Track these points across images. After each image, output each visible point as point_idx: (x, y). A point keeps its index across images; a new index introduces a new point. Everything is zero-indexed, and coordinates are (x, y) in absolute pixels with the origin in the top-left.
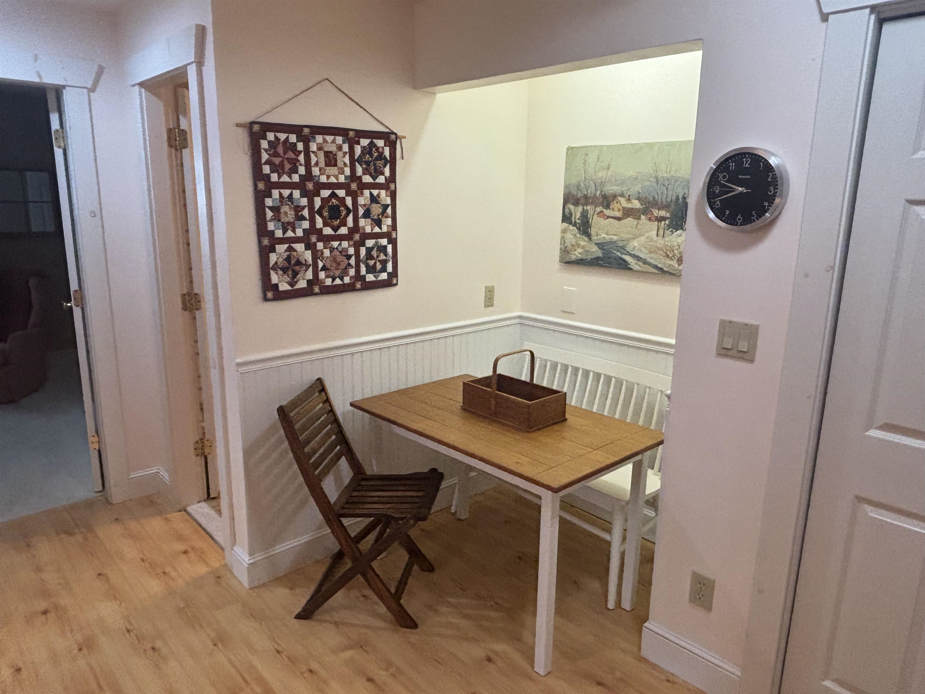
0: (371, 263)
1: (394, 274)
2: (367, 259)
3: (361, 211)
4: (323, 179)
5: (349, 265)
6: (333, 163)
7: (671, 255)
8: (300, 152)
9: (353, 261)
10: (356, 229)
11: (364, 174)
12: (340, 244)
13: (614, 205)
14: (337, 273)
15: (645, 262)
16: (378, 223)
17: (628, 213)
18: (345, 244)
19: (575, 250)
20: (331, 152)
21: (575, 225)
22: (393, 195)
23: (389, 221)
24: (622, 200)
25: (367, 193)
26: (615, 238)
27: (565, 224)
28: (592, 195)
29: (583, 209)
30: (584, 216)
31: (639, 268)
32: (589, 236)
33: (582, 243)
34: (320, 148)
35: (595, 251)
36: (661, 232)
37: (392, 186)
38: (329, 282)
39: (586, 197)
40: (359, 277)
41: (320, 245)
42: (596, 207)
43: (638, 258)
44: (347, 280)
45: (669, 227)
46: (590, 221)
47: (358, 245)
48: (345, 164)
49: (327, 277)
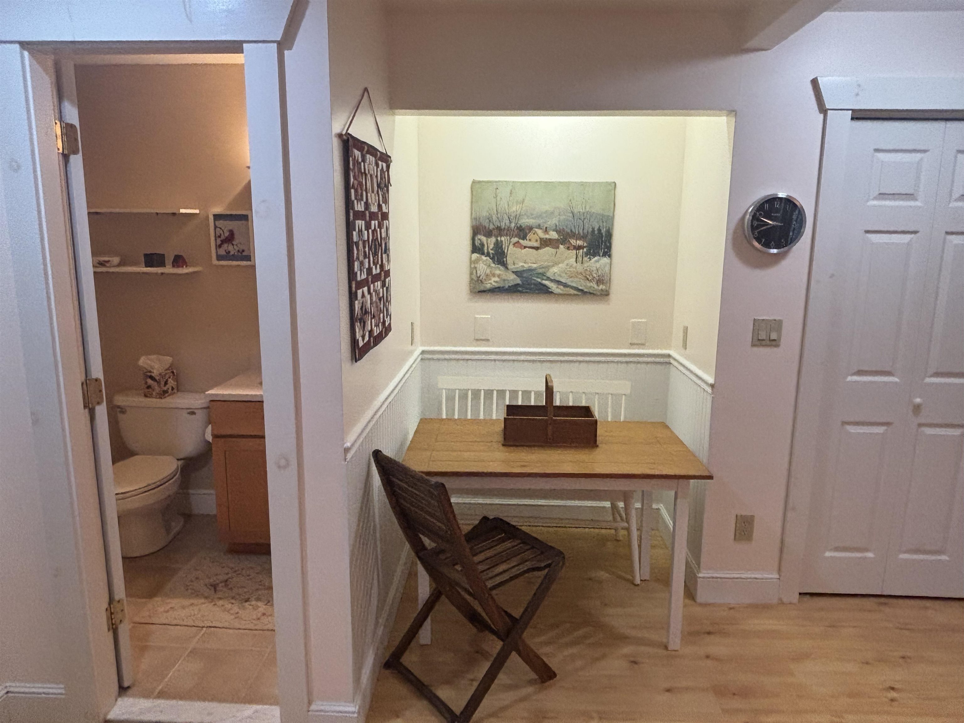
4: (372, 208)
7: (590, 279)
13: (530, 236)
15: (565, 285)
17: (545, 243)
19: (490, 279)
20: (372, 175)
21: (488, 255)
24: (539, 232)
26: (535, 266)
27: (475, 256)
28: (506, 227)
29: (497, 240)
30: (498, 246)
31: (561, 292)
32: (504, 265)
33: (498, 272)
34: (368, 171)
35: (512, 279)
36: (580, 259)
39: (499, 229)
42: (510, 239)
43: (559, 282)
45: (587, 254)
46: (506, 251)
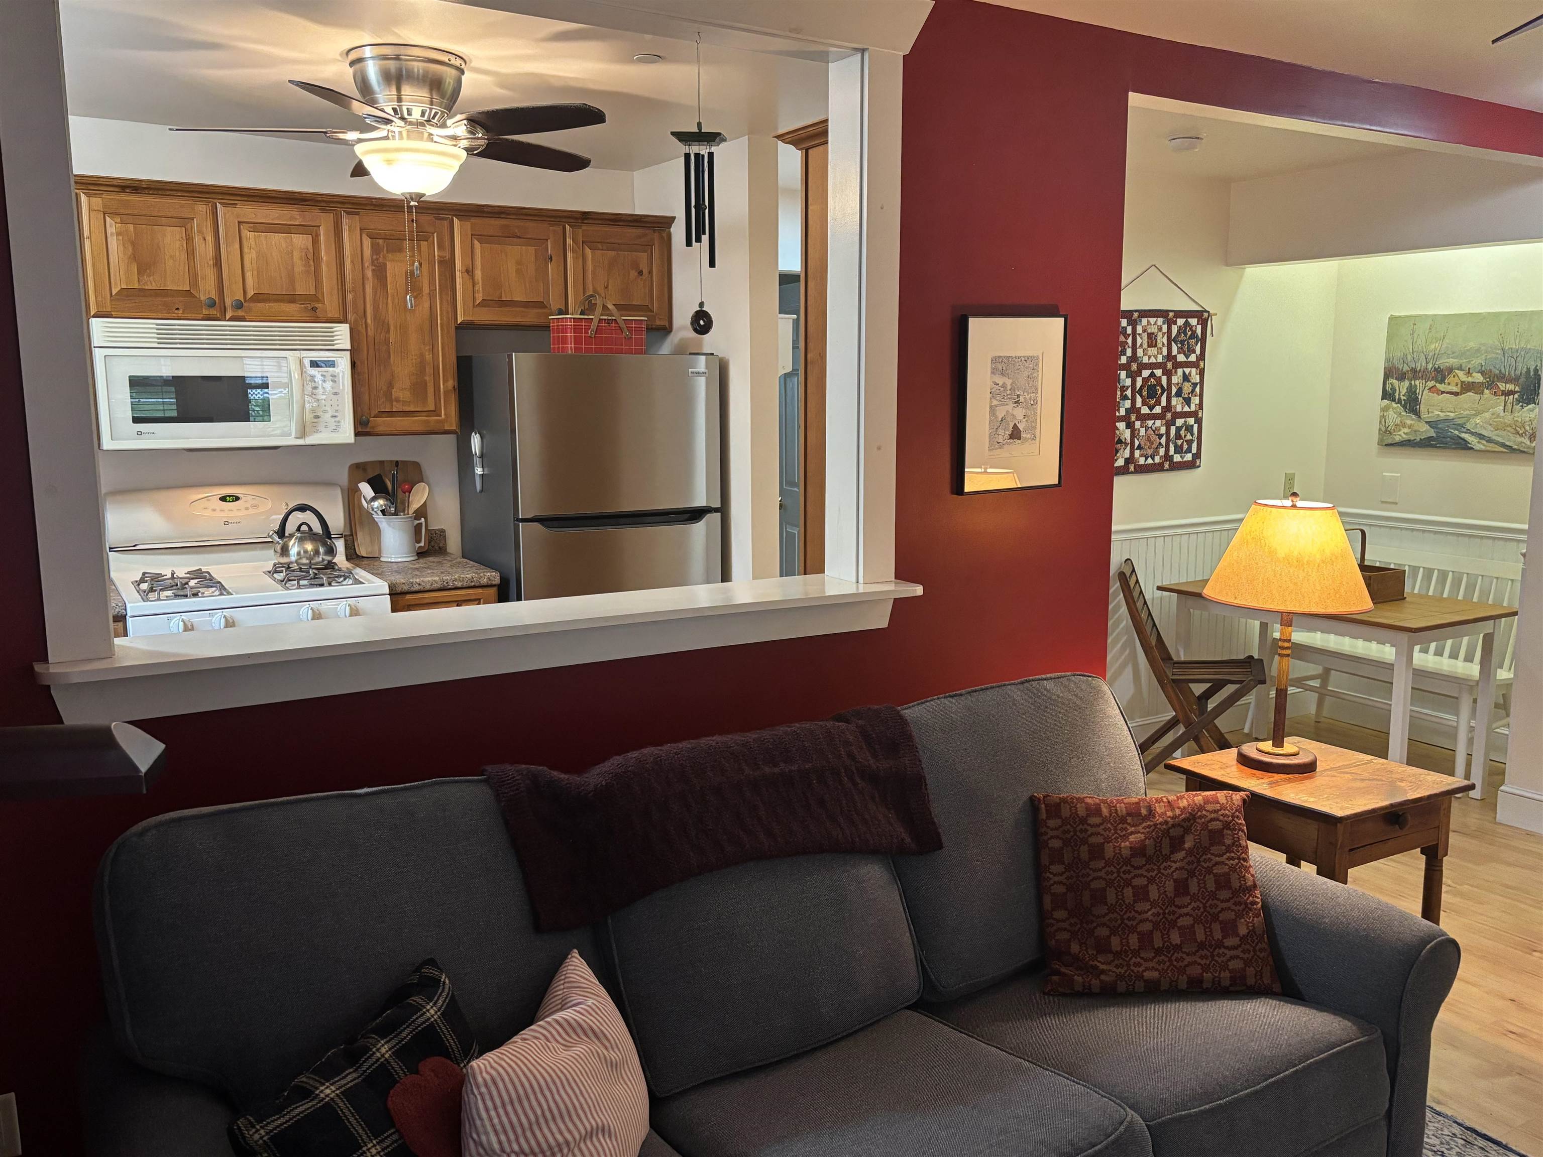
0: (1179, 442)
1: (1197, 456)
2: (1176, 439)
3: (1174, 390)
4: (1145, 360)
5: (1160, 444)
6: (1154, 344)
7: (1521, 432)
8: (1129, 335)
9: (1163, 441)
10: (1168, 408)
11: (1179, 353)
12: (1154, 423)
13: (1450, 379)
14: (1150, 452)
15: (1490, 440)
16: (1188, 401)
17: (1467, 387)
18: (1158, 423)
19: (1400, 430)
20: (1153, 333)
21: (1399, 402)
22: (1202, 373)
23: (1196, 400)
24: (1461, 374)
25: (1180, 371)
26: (1452, 415)
27: (1386, 402)
28: (1422, 368)
29: (1411, 384)
30: (1412, 391)
31: (1483, 448)
32: (1417, 414)
33: (1409, 422)
34: (1144, 331)
35: (1425, 431)
36: (1509, 406)
37: (1202, 364)
38: (1142, 461)
39: (1414, 371)
40: (1167, 457)
41: (1138, 424)
42: (1426, 382)
43: (1481, 437)
44: (1157, 459)
45: (1518, 401)
46: (1420, 397)
47: (1168, 425)
48: (1163, 344)
49: (1141, 456)
